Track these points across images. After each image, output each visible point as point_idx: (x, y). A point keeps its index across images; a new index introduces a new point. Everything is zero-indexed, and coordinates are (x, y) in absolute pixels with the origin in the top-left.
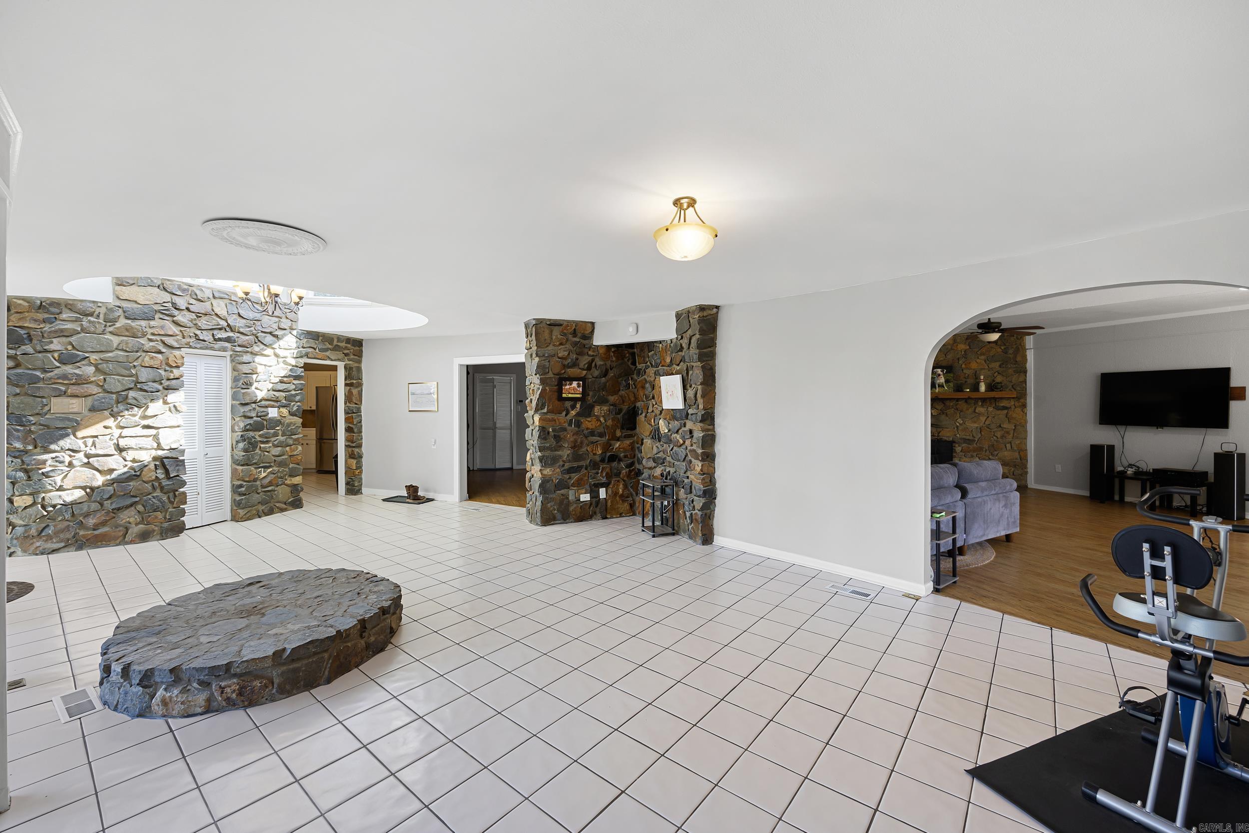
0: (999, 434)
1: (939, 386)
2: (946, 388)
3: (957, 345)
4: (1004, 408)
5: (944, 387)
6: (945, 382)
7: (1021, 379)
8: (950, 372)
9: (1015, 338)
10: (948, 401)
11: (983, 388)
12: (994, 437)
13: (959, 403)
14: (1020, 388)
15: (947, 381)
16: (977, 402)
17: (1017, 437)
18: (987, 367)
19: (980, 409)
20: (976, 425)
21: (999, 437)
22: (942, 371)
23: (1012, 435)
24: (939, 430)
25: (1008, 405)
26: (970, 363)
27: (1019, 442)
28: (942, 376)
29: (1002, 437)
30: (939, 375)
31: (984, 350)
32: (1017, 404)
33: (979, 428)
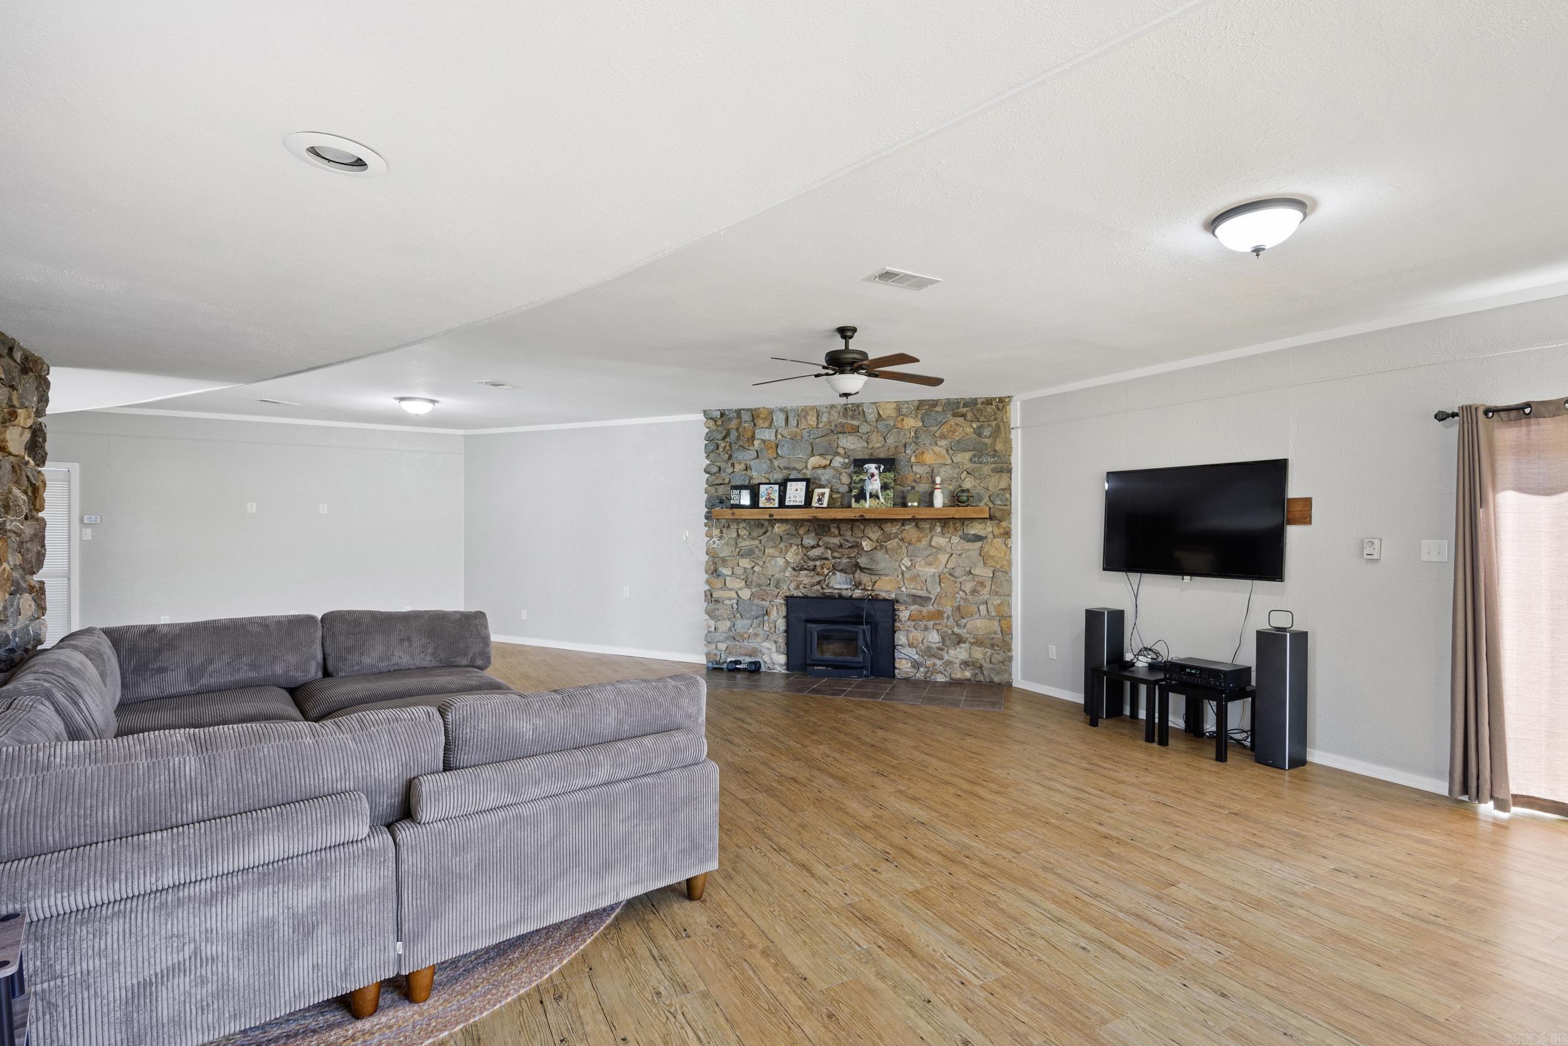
0: (968, 587)
1: (871, 496)
2: (882, 500)
3: (903, 420)
4: (978, 538)
5: (879, 499)
6: (881, 488)
7: (1003, 485)
8: (889, 471)
9: (994, 407)
10: (889, 524)
11: (939, 500)
12: (961, 593)
13: (907, 527)
14: (1001, 500)
15: (885, 487)
16: (935, 526)
17: (996, 592)
18: (949, 462)
19: (939, 541)
20: (932, 570)
21: (967, 592)
22: (878, 468)
23: (988, 589)
24: (874, 578)
25: (982, 533)
26: (923, 453)
27: (999, 602)
28: (877, 477)
29: (974, 591)
30: (873, 475)
31: (945, 430)
32: (997, 531)
33: (937, 575)
